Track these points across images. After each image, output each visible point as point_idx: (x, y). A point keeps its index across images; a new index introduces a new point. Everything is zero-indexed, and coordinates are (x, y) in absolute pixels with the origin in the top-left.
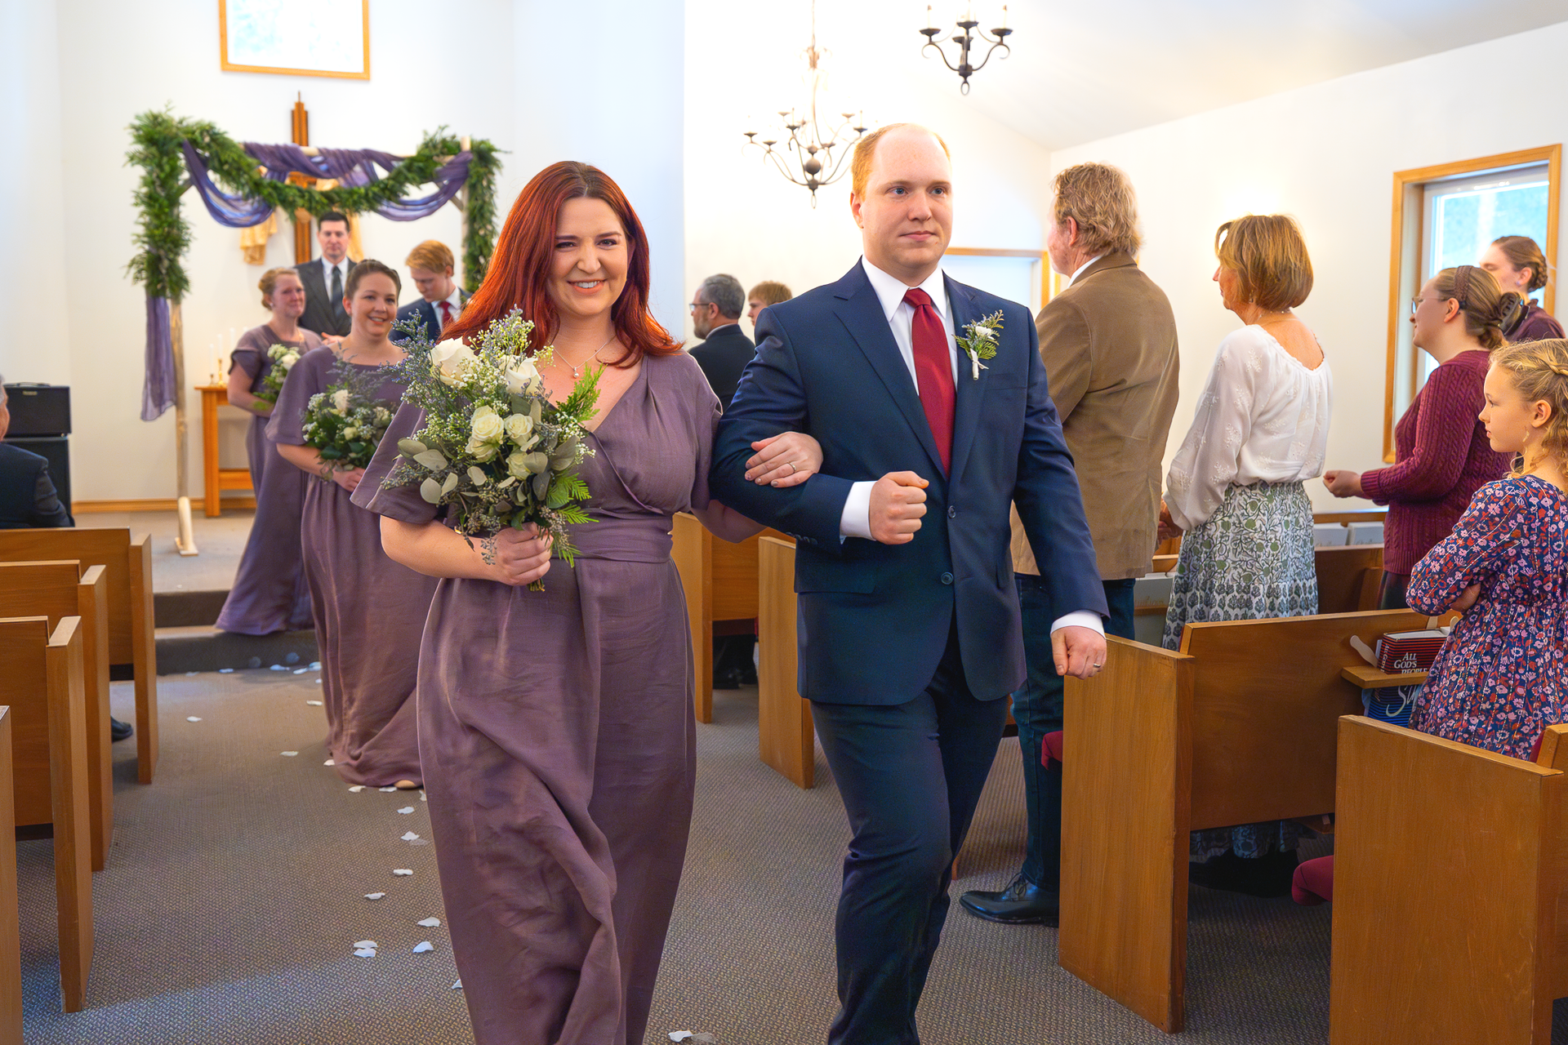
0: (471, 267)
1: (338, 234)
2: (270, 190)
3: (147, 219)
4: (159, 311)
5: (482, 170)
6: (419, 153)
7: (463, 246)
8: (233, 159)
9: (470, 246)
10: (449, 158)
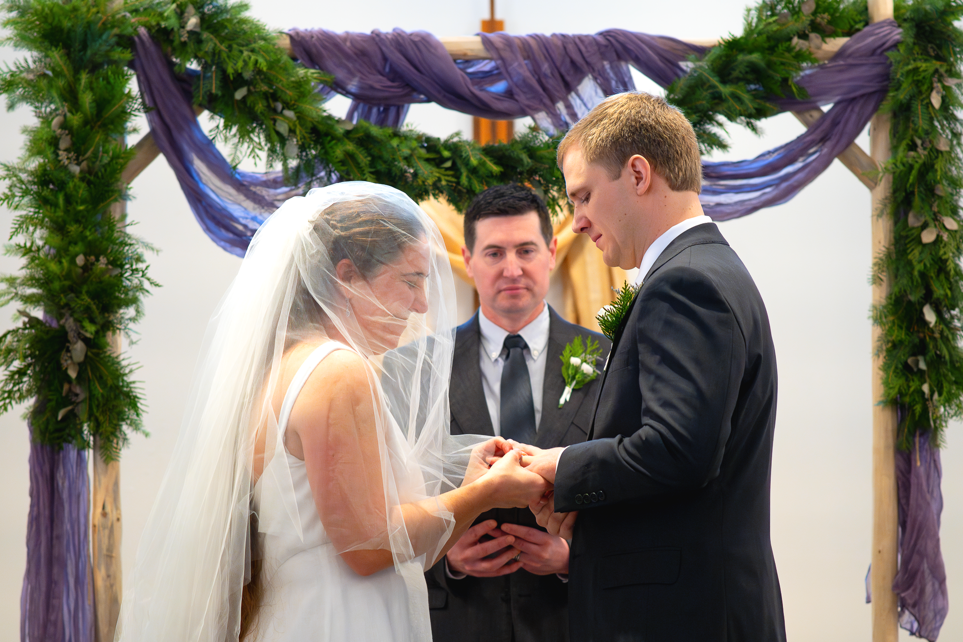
0: (899, 335)
1: (524, 250)
2: (350, 147)
3: (39, 236)
4: (63, 483)
5: (926, 66)
6: (749, 31)
7: (876, 280)
8: (259, 72)
9: (895, 276)
10: (836, 44)
